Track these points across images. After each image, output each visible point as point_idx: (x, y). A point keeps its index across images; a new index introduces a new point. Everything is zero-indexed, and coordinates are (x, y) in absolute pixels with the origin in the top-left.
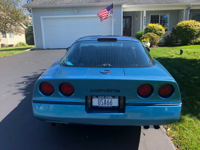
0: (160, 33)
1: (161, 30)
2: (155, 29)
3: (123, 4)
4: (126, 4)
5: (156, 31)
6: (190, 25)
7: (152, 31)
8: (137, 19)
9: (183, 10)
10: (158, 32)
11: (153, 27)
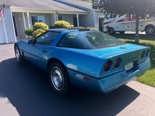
0: (46, 29)
1: (46, 27)
2: (42, 27)
3: (11, 5)
4: (14, 6)
5: (43, 28)
6: (63, 24)
7: (40, 28)
8: (20, 19)
9: (54, 14)
10: (44, 28)
11: (40, 25)
